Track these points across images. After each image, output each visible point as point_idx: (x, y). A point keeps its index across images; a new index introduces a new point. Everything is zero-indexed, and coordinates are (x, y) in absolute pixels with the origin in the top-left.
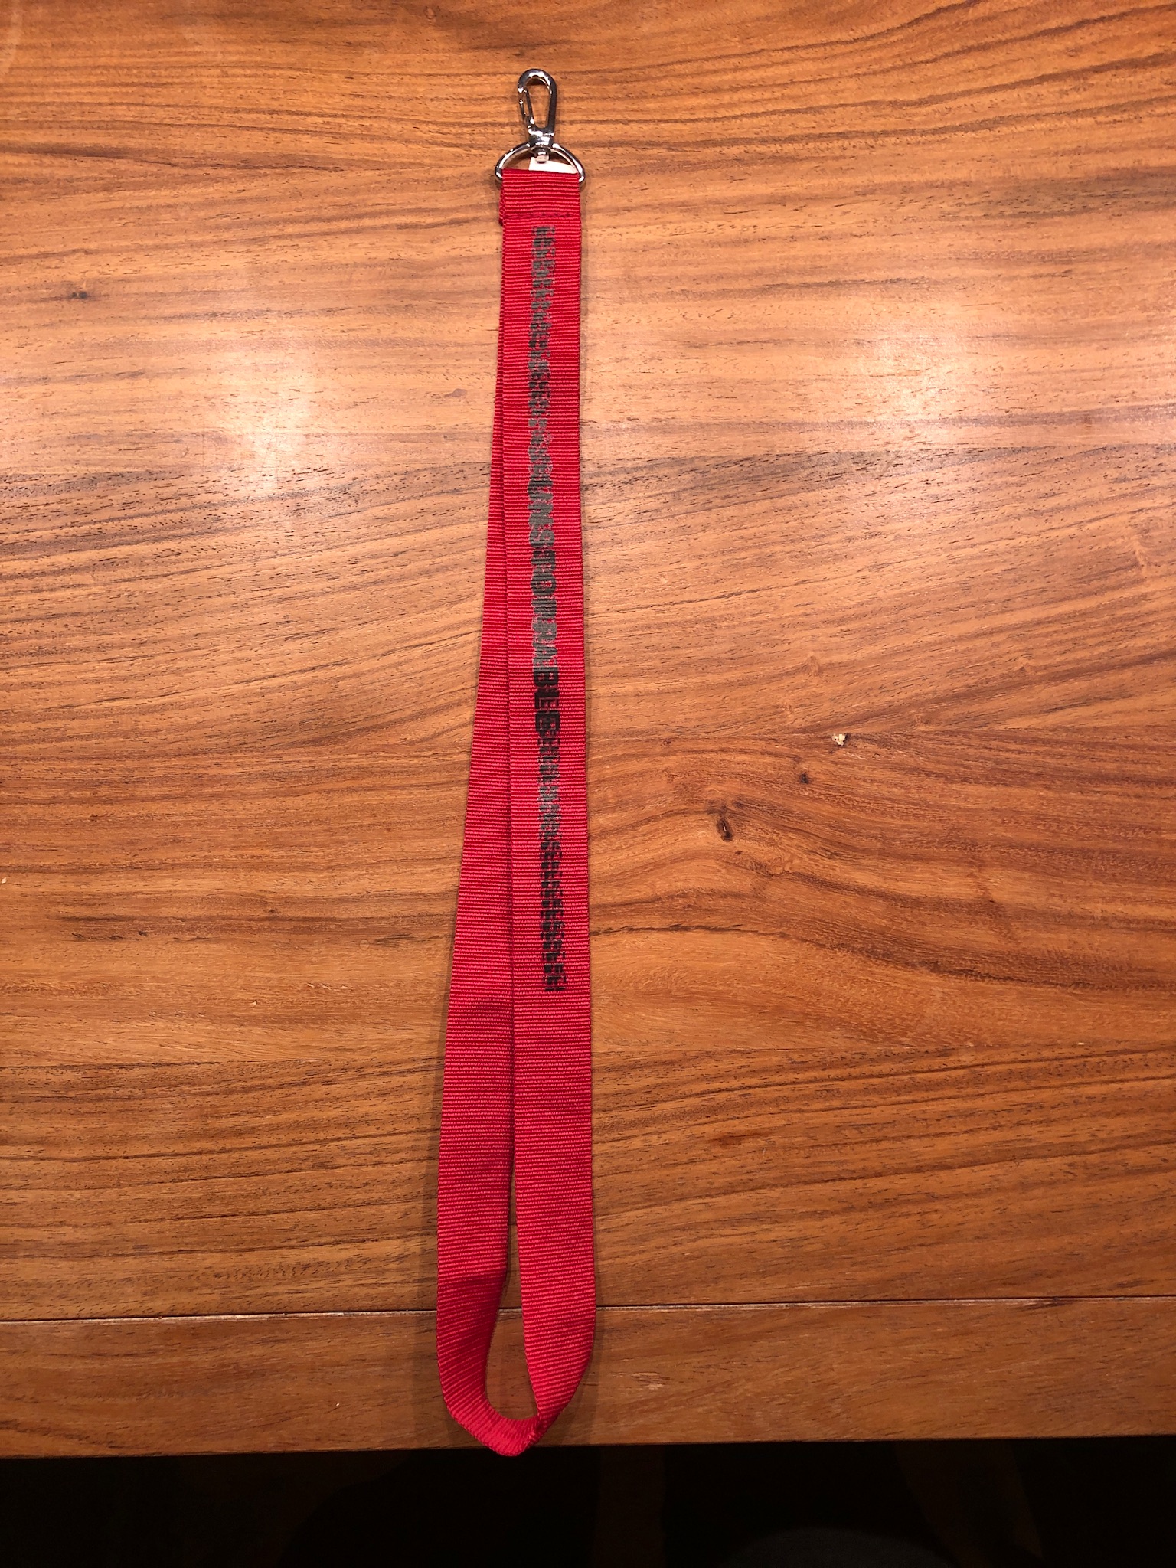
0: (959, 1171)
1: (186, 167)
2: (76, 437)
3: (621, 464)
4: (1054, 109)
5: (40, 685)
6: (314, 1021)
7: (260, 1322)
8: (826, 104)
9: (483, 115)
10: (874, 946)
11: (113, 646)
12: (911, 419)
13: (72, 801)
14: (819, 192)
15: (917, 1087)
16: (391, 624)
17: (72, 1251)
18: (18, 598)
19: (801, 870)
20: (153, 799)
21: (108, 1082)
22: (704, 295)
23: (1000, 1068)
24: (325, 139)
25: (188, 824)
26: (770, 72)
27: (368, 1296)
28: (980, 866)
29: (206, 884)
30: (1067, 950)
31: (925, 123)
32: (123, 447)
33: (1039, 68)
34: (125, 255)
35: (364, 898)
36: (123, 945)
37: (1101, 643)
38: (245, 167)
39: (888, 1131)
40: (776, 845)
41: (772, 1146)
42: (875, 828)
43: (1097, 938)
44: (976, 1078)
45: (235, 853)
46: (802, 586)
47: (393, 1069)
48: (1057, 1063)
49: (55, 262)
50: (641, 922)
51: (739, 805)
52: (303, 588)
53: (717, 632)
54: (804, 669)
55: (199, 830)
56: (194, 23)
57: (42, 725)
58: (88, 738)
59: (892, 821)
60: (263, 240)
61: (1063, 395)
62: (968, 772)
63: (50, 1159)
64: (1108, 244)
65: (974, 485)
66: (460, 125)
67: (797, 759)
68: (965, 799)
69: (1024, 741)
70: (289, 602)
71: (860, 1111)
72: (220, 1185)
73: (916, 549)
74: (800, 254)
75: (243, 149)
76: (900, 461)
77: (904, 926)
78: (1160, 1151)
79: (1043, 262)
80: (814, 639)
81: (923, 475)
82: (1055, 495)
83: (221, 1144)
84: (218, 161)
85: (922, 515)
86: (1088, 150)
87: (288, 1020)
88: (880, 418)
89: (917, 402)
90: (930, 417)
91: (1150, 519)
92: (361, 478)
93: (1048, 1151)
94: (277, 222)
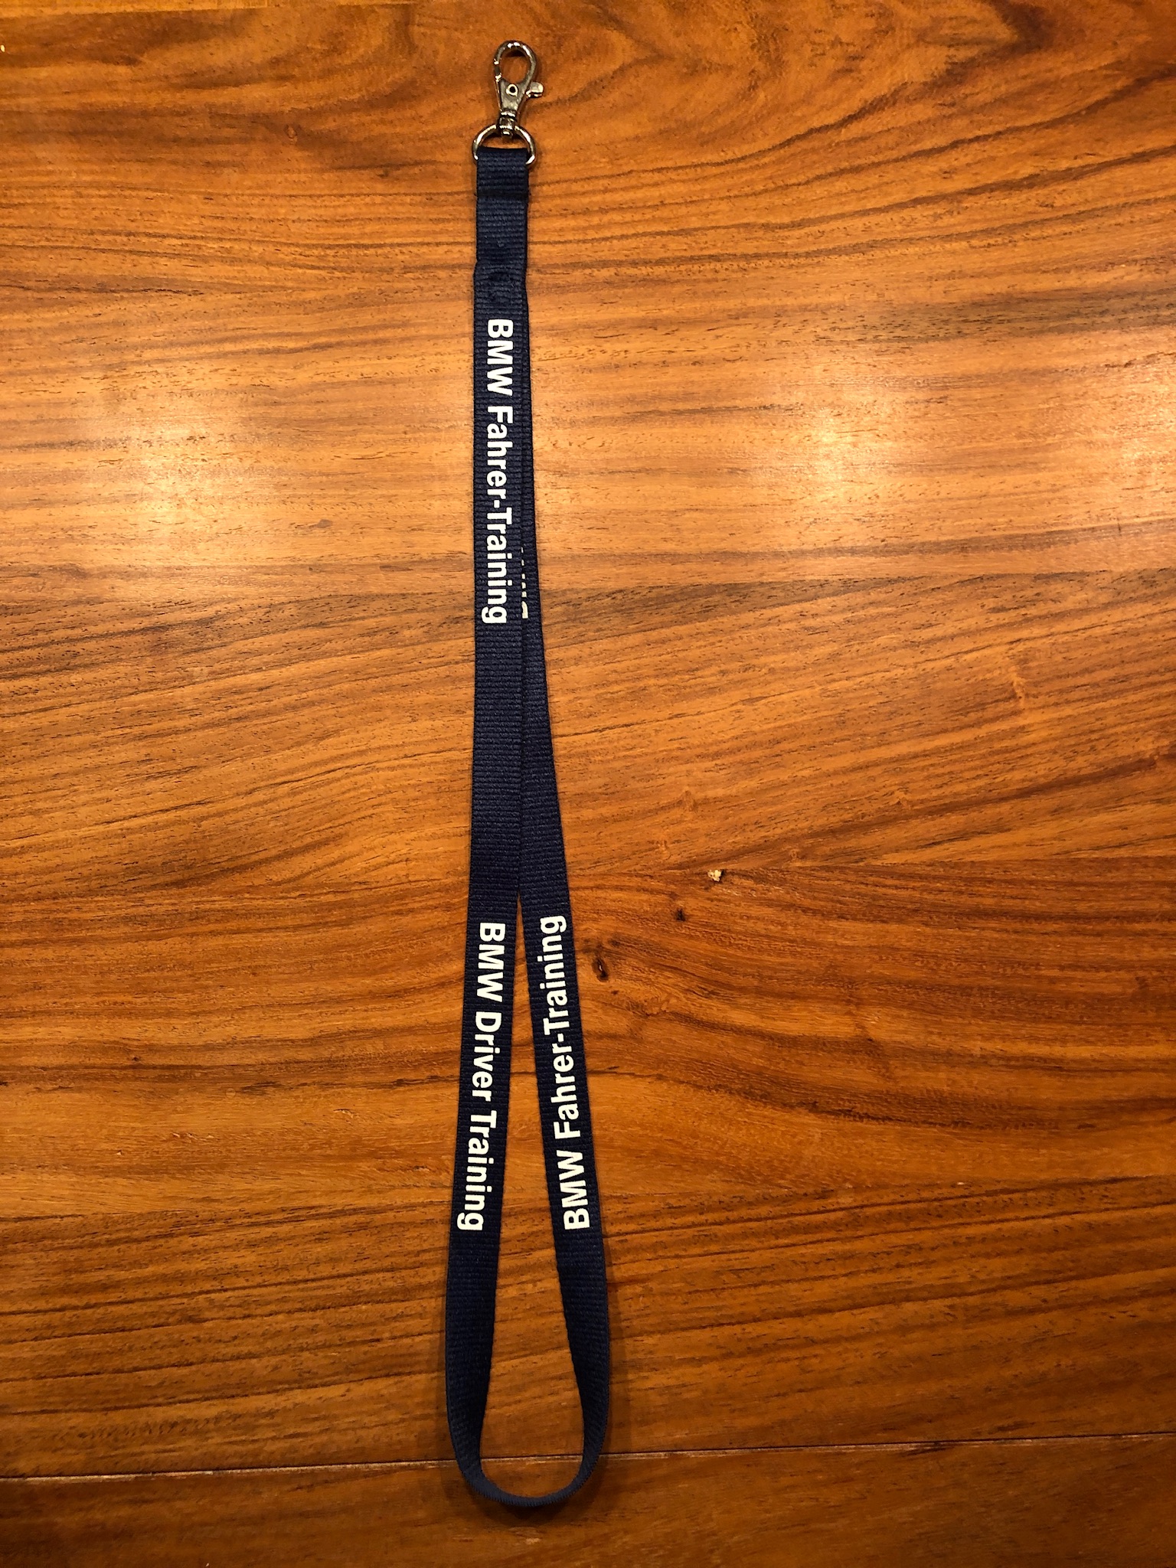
0: (837, 1314)
1: (39, 290)
4: (928, 233)
6: (180, 1172)
7: (126, 1483)
8: (697, 225)
9: (344, 237)
10: (751, 1087)
12: (785, 549)
14: (691, 315)
15: (795, 1230)
16: (256, 760)
19: (678, 1010)
20: (13, 945)
22: (573, 423)
23: (879, 1209)
24: (185, 262)
25: (49, 970)
26: (640, 194)
27: (236, 1454)
28: (857, 1005)
29: (67, 1031)
30: (945, 1088)
31: (798, 246)
33: (912, 191)
35: (231, 1044)
37: (978, 777)
38: (101, 291)
39: (767, 1275)
40: (652, 984)
41: (649, 1292)
42: (751, 966)
43: (976, 1077)
44: (855, 1221)
45: (96, 999)
46: (676, 721)
47: (262, 1219)
48: (936, 1203)
51: (615, 943)
52: (166, 724)
53: (592, 767)
54: (680, 803)
55: (58, 976)
56: (47, 140)
59: (768, 958)
60: (122, 366)
61: (939, 523)
62: (845, 908)
64: (984, 370)
65: (849, 615)
66: (322, 246)
67: (673, 896)
68: (843, 936)
69: (901, 876)
70: (150, 740)
71: (737, 1255)
72: (84, 1343)
73: (791, 682)
74: (672, 380)
75: (99, 272)
76: (774, 593)
77: (782, 1066)
78: (1040, 1291)
79: (919, 388)
80: (689, 773)
81: (798, 607)
82: (931, 625)
83: (85, 1300)
84: (73, 284)
85: (797, 648)
86: (962, 275)
87: (154, 1170)
88: (753, 549)
89: (792, 532)
90: (805, 547)
91: (1030, 649)
92: (224, 611)
93: (928, 1293)
94: (135, 347)
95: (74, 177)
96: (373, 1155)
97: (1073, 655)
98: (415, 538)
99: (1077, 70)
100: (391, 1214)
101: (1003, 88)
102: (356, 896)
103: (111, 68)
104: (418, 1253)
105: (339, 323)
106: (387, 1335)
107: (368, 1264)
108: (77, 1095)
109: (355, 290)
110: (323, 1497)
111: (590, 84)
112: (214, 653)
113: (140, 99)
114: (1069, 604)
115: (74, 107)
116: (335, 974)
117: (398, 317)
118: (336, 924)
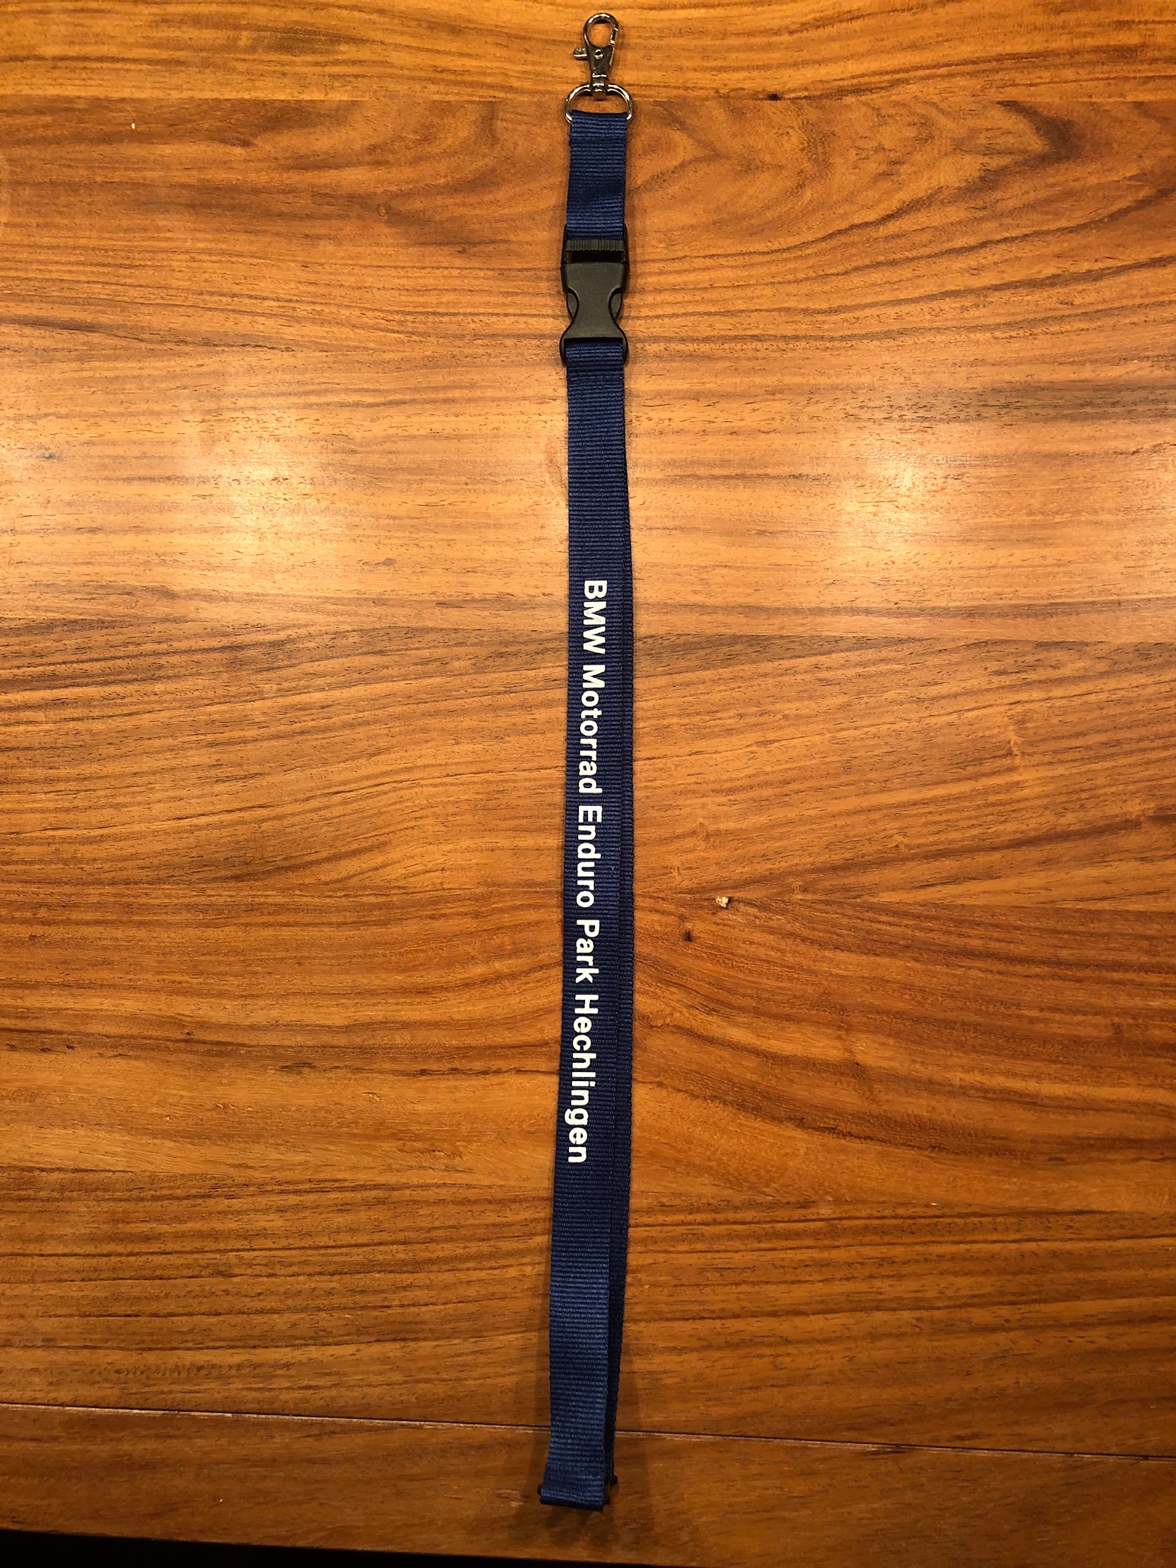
0: (812, 1317)
1: (152, 342)
2: (36, 585)
3: (534, 636)
4: (955, 323)
6: (220, 1138)
7: (154, 1418)
8: (743, 307)
9: (423, 305)
10: (744, 1100)
11: (59, 780)
12: (805, 606)
13: (14, 920)
14: (732, 389)
15: (777, 1235)
16: (314, 771)
19: (680, 1024)
20: (87, 923)
21: (30, 1184)
23: (856, 1222)
24: (280, 322)
25: (117, 948)
26: (692, 277)
27: (254, 1400)
28: (847, 1030)
29: (130, 1004)
30: (925, 1115)
31: (835, 330)
32: (78, 596)
33: (942, 285)
34: (92, 420)
35: (274, 1026)
36: (52, 1056)
37: (973, 826)
38: (205, 345)
39: (748, 1276)
40: (659, 998)
42: (752, 988)
43: (955, 1105)
44: (833, 1231)
45: (158, 977)
46: (694, 757)
47: (291, 1187)
48: (911, 1221)
49: (28, 425)
50: (530, 1064)
52: (237, 734)
54: (694, 833)
55: (125, 954)
56: (167, 211)
58: (31, 863)
59: (767, 982)
60: (218, 411)
61: (950, 589)
62: (841, 940)
64: (1000, 451)
65: (860, 670)
66: (403, 312)
67: (683, 918)
68: (837, 965)
69: (895, 914)
70: (221, 747)
71: (722, 1255)
72: (126, 1287)
73: (802, 728)
74: (710, 447)
75: (204, 328)
76: (792, 645)
77: (773, 1082)
78: (1005, 1311)
79: (938, 465)
80: (704, 806)
81: (813, 660)
82: (936, 684)
83: (130, 1248)
84: (182, 337)
85: (810, 698)
86: (983, 362)
87: (197, 1135)
88: (776, 605)
89: (812, 591)
90: (823, 605)
91: (1026, 712)
92: (294, 635)
93: (898, 1305)
94: (232, 396)
95: (189, 244)
96: (395, 1136)
97: (1069, 718)
98: (470, 579)
99: (1103, 180)
100: (408, 1192)
101: (1032, 195)
102: (395, 898)
103: (228, 149)
104: (429, 1230)
105: (412, 383)
106: (396, 1303)
107: (384, 1237)
108: (136, 1063)
109: (429, 353)
110: (331, 1446)
111: (652, 177)
112: (284, 672)
113: (252, 177)
114: (1067, 671)
115: (192, 181)
116: (371, 969)
117: (466, 379)
118: (377, 923)
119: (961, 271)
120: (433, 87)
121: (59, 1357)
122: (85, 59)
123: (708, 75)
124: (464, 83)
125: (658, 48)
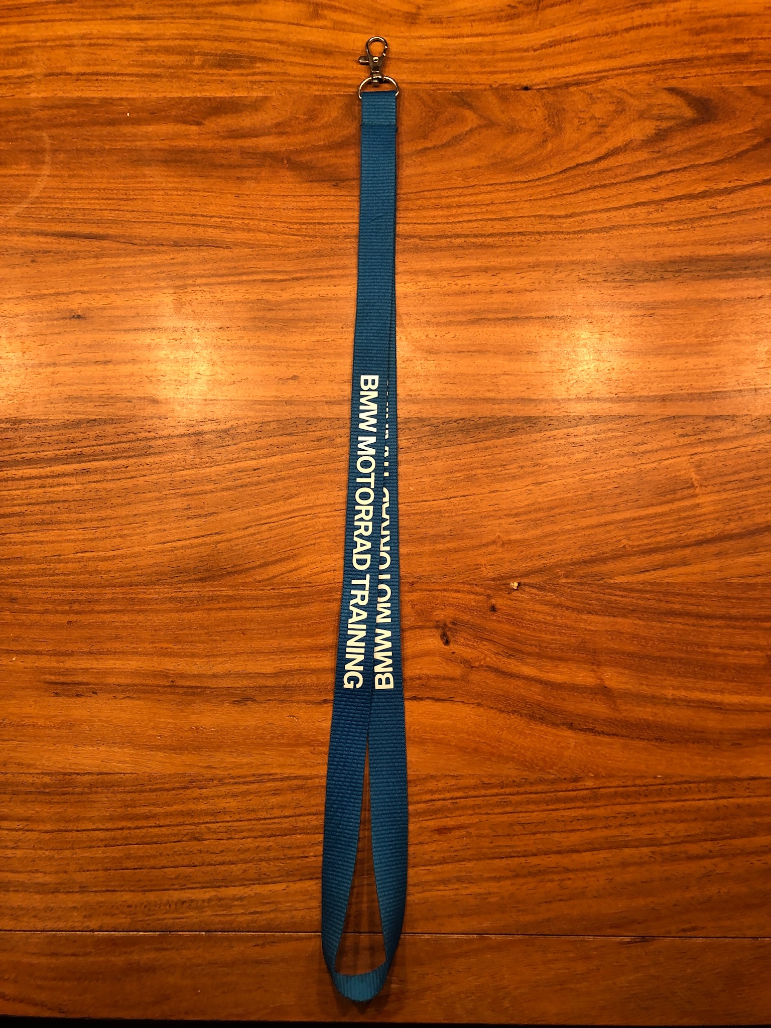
0: (584, 854)
1: (141, 245)
2: (69, 398)
4: (644, 222)
5: (41, 542)
6: (194, 750)
7: (153, 937)
8: (512, 216)
9: (312, 218)
10: (534, 713)
11: (86, 521)
12: (559, 397)
13: (57, 612)
14: (507, 265)
15: (559, 800)
16: (251, 510)
17: (41, 889)
18: (31, 491)
19: (490, 665)
20: (105, 612)
21: (70, 783)
22: (438, 324)
23: (610, 790)
24: (222, 231)
25: (124, 627)
26: (480, 197)
27: (221, 922)
28: (598, 665)
29: (133, 664)
30: (651, 718)
31: (569, 228)
32: (97, 404)
33: (635, 198)
34: (104, 294)
35: (228, 675)
36: (83, 699)
37: (671, 532)
38: (175, 246)
39: (541, 828)
40: (476, 649)
41: (469, 835)
42: (536, 640)
43: (669, 711)
44: (594, 796)
45: (152, 645)
46: (493, 494)
47: (241, 780)
48: (644, 788)
49: (64, 298)
51: (454, 624)
52: (200, 488)
53: (443, 520)
54: (494, 542)
55: (130, 631)
56: (150, 165)
57: (42, 566)
58: (69, 574)
59: (544, 635)
60: (184, 287)
61: (650, 385)
62: (591, 607)
63: (32, 830)
64: (676, 299)
65: (596, 436)
66: (300, 223)
67: (489, 597)
68: (589, 624)
69: (625, 590)
70: (190, 497)
71: (524, 815)
72: (134, 849)
73: (561, 474)
74: (496, 300)
75: (175, 236)
76: (552, 422)
77: (552, 701)
78: (708, 845)
79: (638, 308)
80: (500, 525)
81: (566, 431)
82: (644, 444)
83: (136, 824)
84: (160, 242)
85: (565, 454)
86: (664, 245)
87: (179, 748)
88: (540, 397)
89: (563, 388)
90: (570, 397)
91: (701, 459)
92: (236, 425)
93: (639, 843)
94: (192, 277)
95: (164, 184)
96: (308, 744)
97: (728, 463)
99: (731, 134)
100: (317, 780)
101: (688, 143)
102: (304, 590)
103: (188, 127)
105: (306, 266)
106: (312, 854)
107: (302, 810)
108: (138, 702)
109: (317, 248)
110: (271, 951)
111: (453, 138)
112: (229, 448)
113: (203, 144)
114: (726, 433)
115: (167, 147)
116: (290, 635)
117: (341, 263)
118: (292, 606)
119: (647, 190)
120: (315, 87)
121: (91, 898)
122: (98, 74)
123: (485, 76)
124: (335, 85)
125: (455, 61)
